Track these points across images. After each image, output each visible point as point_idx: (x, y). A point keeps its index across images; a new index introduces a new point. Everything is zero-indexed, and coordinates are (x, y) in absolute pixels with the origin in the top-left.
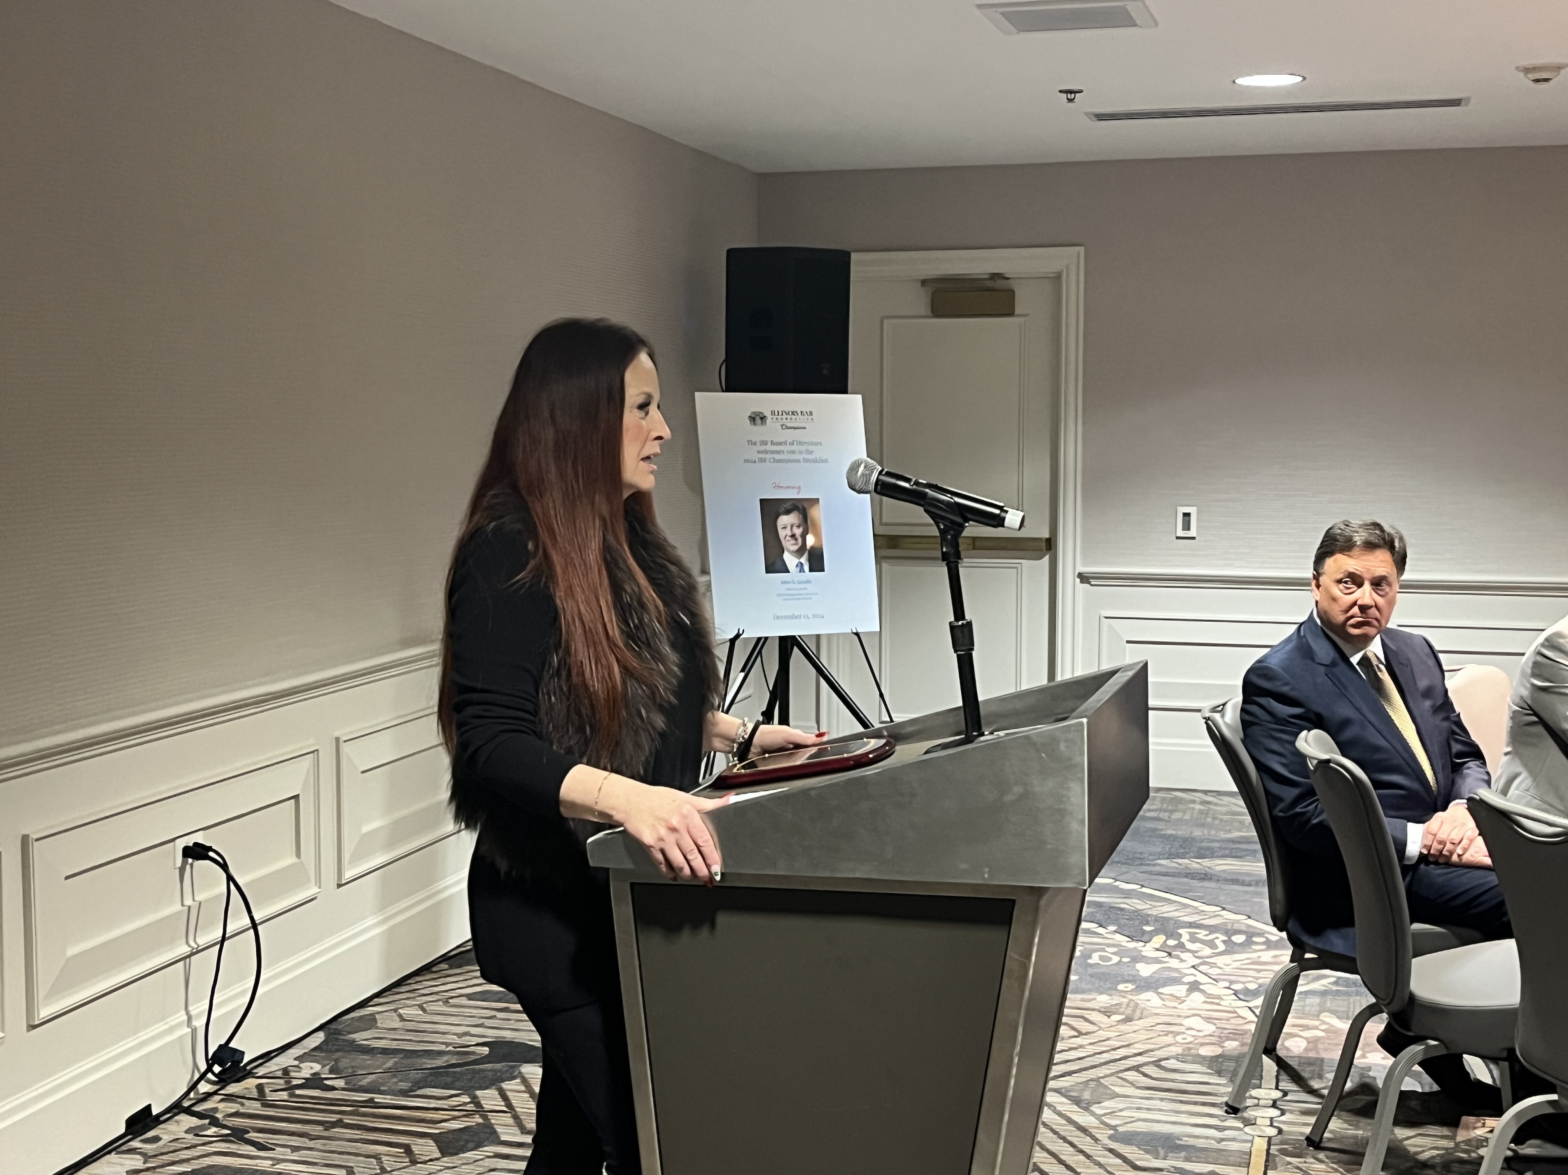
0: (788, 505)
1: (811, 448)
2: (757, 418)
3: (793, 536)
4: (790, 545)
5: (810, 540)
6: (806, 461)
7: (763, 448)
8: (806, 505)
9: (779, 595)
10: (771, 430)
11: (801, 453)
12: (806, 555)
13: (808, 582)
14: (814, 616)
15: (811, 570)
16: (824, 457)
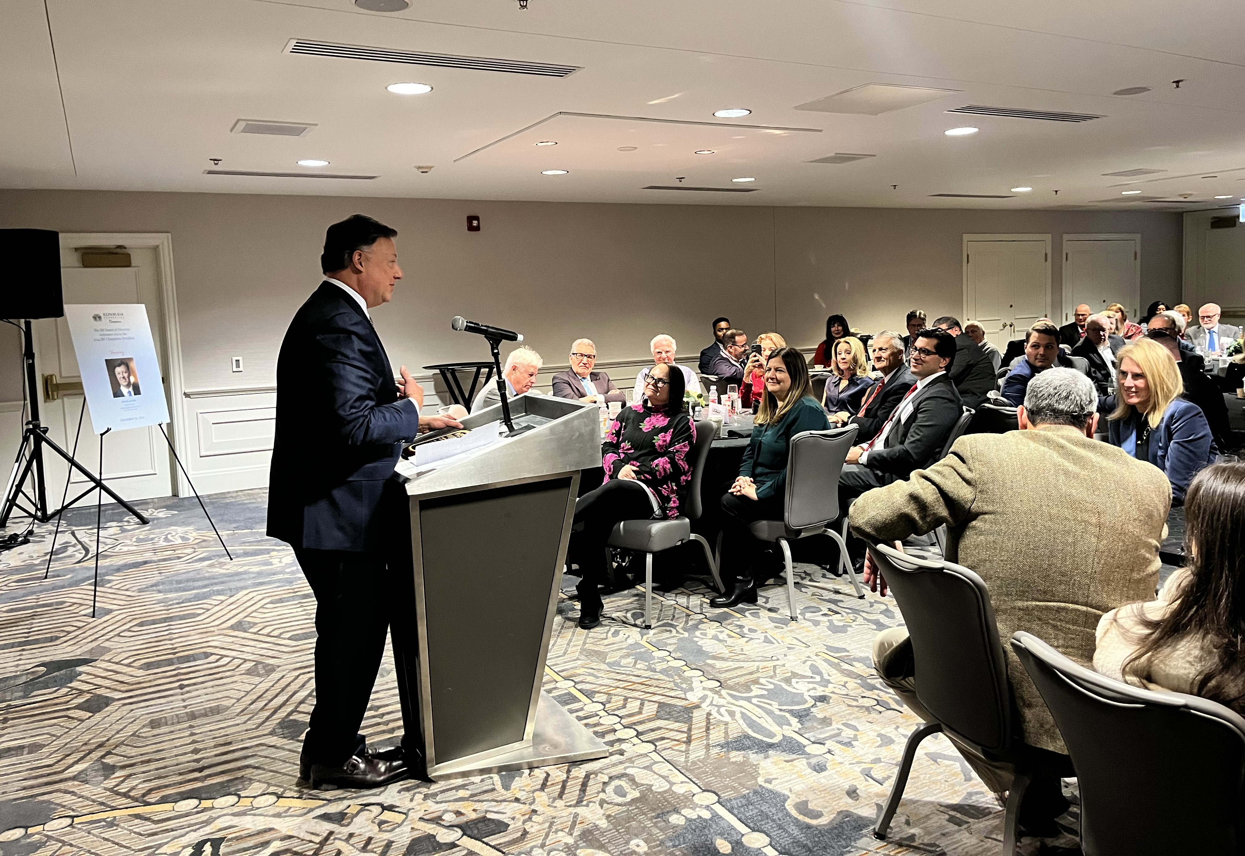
0: (119, 362)
1: (125, 332)
2: (97, 318)
3: (124, 378)
4: (123, 383)
5: (132, 379)
6: (124, 338)
7: (102, 333)
8: (128, 362)
9: (122, 409)
10: (104, 324)
11: (121, 334)
12: (131, 387)
13: (134, 400)
14: (140, 418)
15: (135, 394)
16: (132, 336)
